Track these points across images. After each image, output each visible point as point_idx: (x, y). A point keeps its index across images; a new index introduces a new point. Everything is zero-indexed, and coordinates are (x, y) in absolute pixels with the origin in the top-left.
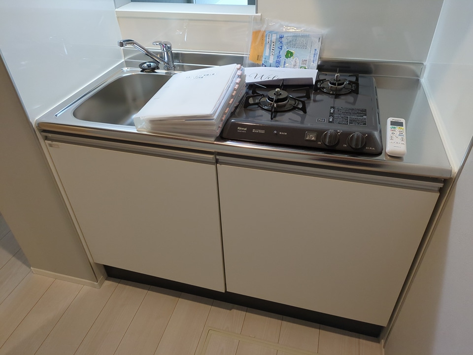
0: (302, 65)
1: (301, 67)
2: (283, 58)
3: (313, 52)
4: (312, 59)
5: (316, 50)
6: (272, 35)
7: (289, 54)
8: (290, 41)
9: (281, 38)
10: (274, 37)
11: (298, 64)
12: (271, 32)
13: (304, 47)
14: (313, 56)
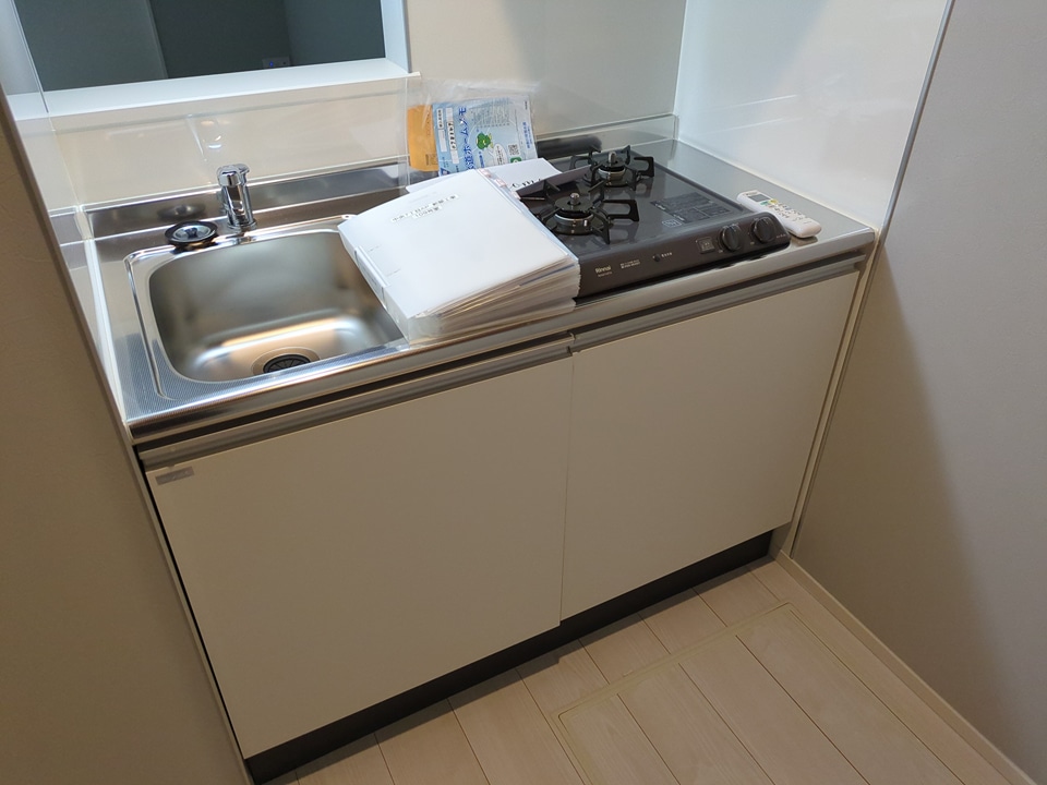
0: (513, 156)
1: (512, 161)
2: (475, 151)
3: (521, 128)
4: (524, 141)
5: (524, 124)
6: (444, 111)
7: (484, 141)
8: (479, 116)
9: (462, 112)
10: (450, 114)
11: (505, 156)
12: (444, 105)
13: (504, 122)
14: (523, 135)
